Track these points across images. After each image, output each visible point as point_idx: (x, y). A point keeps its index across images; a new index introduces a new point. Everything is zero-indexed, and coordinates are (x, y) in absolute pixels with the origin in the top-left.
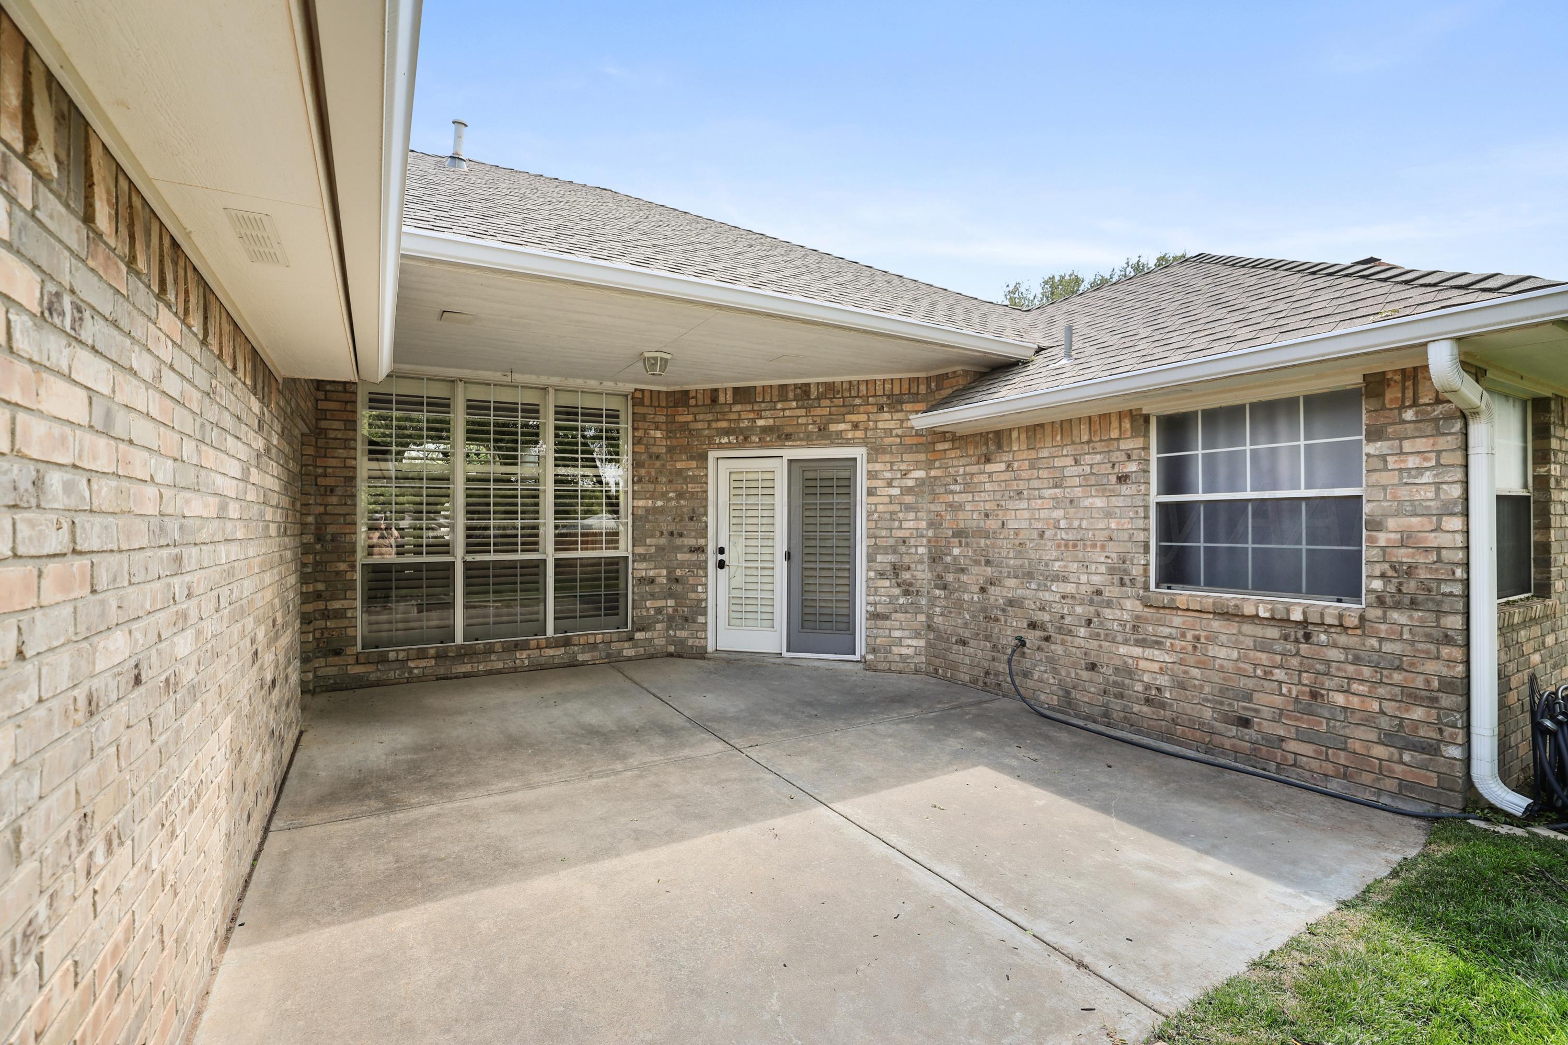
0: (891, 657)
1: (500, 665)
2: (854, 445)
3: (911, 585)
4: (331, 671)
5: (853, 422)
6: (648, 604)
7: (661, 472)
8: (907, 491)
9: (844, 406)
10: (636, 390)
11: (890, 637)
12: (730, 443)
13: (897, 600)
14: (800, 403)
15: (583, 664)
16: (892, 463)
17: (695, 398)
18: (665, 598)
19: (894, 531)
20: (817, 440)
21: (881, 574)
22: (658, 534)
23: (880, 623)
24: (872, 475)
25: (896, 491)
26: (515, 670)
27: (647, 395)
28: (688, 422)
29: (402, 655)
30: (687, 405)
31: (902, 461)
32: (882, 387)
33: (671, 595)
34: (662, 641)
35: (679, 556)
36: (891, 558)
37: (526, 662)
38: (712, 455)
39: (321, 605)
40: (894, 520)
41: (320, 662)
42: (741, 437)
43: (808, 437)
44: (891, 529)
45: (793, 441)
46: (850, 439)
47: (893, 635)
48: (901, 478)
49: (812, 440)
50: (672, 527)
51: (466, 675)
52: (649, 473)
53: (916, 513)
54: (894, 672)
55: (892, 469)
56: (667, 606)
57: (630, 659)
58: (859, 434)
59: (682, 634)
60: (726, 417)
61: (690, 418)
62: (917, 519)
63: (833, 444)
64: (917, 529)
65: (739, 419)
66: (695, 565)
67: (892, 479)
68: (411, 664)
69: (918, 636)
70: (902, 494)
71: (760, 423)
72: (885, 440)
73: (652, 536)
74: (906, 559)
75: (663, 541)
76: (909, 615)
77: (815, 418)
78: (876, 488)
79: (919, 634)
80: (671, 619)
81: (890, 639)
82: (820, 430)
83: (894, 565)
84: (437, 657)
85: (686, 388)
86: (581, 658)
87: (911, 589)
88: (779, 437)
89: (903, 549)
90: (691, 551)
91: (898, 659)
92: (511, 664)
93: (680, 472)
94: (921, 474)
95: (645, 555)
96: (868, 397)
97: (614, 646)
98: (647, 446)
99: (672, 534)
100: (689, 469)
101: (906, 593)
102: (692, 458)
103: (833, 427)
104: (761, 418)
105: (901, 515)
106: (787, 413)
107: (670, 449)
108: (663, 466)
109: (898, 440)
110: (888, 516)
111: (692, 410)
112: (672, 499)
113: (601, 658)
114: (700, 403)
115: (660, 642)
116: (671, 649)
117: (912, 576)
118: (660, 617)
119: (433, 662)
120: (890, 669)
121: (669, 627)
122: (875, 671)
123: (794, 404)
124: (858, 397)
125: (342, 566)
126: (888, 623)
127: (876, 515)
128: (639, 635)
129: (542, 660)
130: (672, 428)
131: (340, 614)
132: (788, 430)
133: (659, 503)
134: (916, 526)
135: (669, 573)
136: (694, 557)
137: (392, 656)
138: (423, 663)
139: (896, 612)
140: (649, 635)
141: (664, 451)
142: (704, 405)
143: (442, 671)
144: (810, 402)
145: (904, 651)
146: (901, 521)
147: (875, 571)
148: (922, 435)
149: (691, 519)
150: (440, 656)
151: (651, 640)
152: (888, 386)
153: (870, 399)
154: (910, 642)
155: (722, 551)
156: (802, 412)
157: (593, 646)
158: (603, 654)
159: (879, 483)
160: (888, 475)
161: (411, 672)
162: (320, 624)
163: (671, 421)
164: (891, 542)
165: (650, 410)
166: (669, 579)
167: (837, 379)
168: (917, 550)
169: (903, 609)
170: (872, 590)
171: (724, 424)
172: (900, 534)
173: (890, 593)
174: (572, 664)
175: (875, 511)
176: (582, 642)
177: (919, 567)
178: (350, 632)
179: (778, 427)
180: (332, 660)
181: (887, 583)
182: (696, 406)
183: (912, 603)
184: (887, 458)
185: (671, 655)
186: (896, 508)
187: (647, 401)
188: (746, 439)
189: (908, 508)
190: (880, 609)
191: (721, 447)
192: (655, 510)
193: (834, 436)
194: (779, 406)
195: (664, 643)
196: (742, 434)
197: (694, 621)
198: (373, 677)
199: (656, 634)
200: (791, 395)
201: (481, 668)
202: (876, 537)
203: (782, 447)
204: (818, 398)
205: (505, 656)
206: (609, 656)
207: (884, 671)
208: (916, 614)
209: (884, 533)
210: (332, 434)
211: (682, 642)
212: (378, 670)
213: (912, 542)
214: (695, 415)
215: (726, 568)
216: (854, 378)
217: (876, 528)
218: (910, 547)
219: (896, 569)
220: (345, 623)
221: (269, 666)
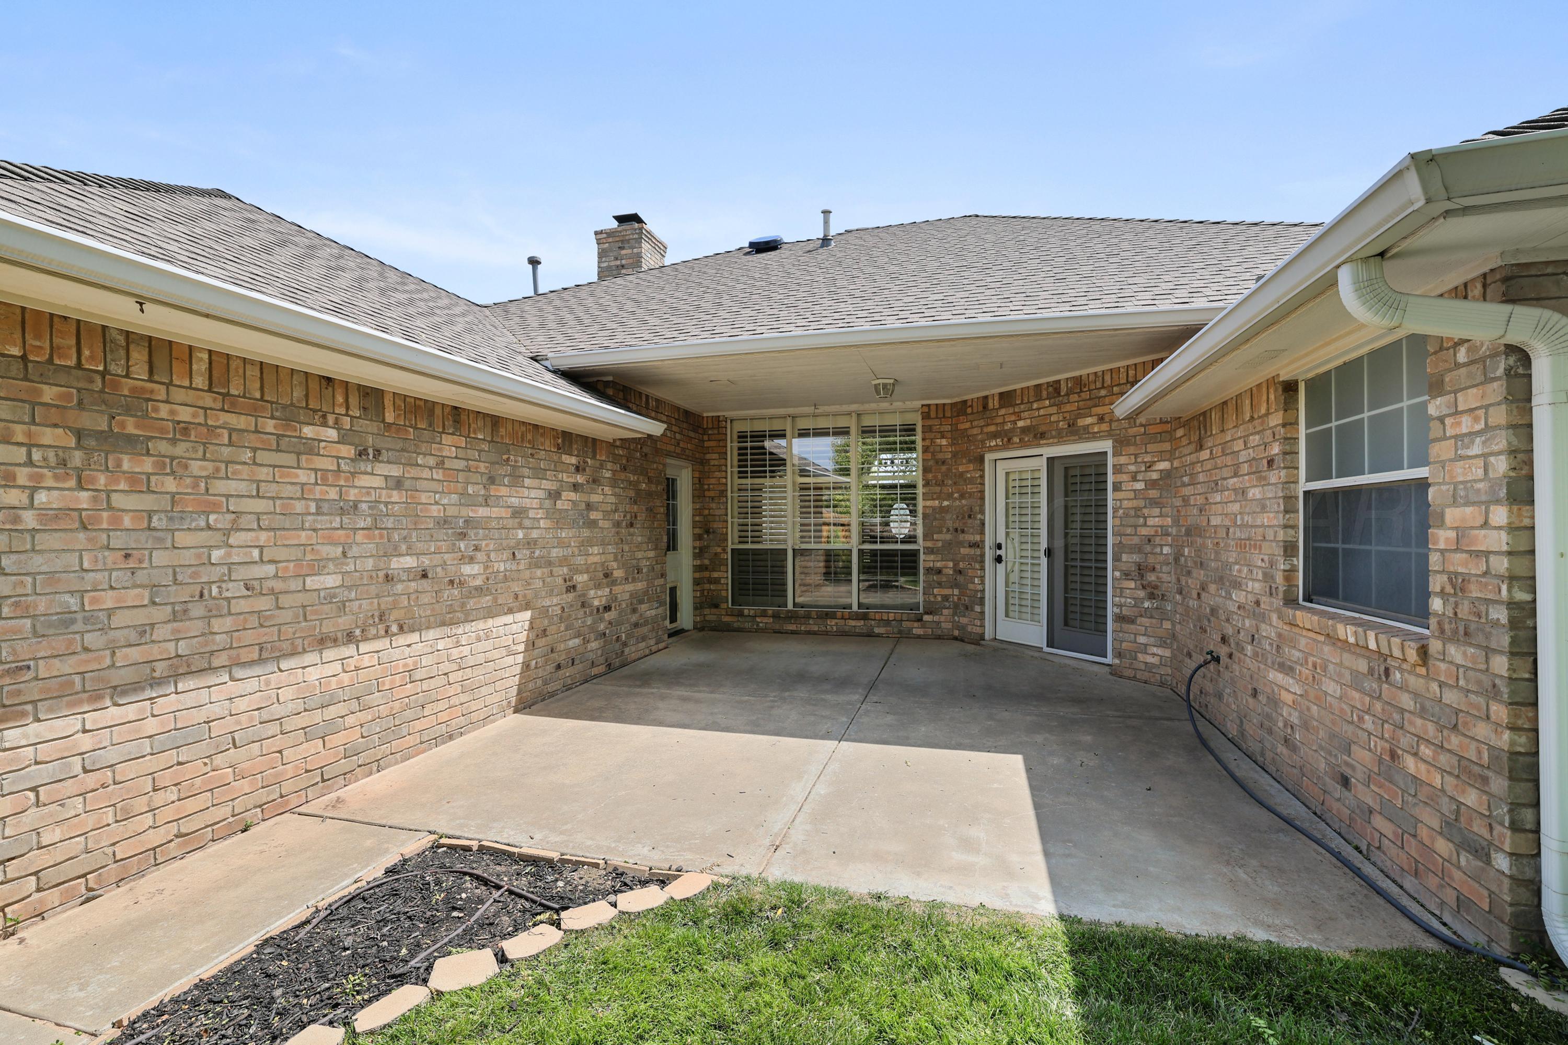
0: (1136, 665)
1: (816, 628)
2: (1101, 438)
3: (1156, 587)
4: (713, 618)
5: (1098, 415)
6: (936, 591)
7: (947, 476)
8: (1152, 484)
9: (1090, 399)
10: (923, 406)
11: (1135, 642)
12: (997, 445)
13: (1143, 603)
14: (1052, 400)
15: (878, 635)
16: (1136, 456)
17: (971, 406)
18: (951, 587)
19: (1139, 529)
20: (1067, 436)
21: (1126, 575)
22: (945, 530)
23: (1126, 626)
24: (1118, 469)
25: (1140, 486)
26: (827, 633)
27: (933, 408)
28: (966, 429)
29: (752, 613)
30: (966, 414)
31: (1146, 452)
32: (1125, 374)
33: (956, 585)
34: (949, 625)
35: (962, 550)
36: (1136, 558)
37: (835, 628)
38: (989, 457)
39: (706, 574)
40: (1139, 517)
41: (707, 611)
42: (1006, 439)
43: (1059, 434)
44: (1136, 527)
45: (1048, 439)
46: (1096, 433)
47: (1138, 641)
48: (1146, 471)
49: (1062, 437)
50: (957, 525)
51: (793, 632)
52: (935, 477)
53: (1161, 508)
54: (1139, 681)
55: (1136, 462)
56: (953, 595)
57: (919, 637)
58: (1105, 427)
59: (964, 620)
60: (994, 422)
61: (968, 425)
62: (1161, 516)
63: (1081, 439)
64: (1161, 527)
65: (1004, 423)
66: (973, 558)
67: (1136, 473)
68: (758, 620)
69: (1163, 644)
70: (1146, 489)
71: (1020, 424)
72: (1129, 430)
73: (940, 532)
74: (1151, 560)
75: (948, 537)
76: (1154, 621)
77: (1065, 415)
78: (1120, 483)
79: (1165, 642)
80: (956, 606)
81: (1135, 645)
82: (1069, 426)
83: (1139, 566)
84: (773, 616)
85: (965, 398)
86: (877, 630)
87: (1156, 592)
88: (1035, 436)
89: (1148, 548)
90: (970, 546)
91: (1143, 668)
92: (824, 629)
93: (961, 475)
94: (1164, 465)
95: (933, 549)
96: (1112, 387)
97: (905, 624)
98: (933, 454)
99: (956, 530)
100: (967, 472)
101: (1152, 596)
102: (970, 461)
103: (1081, 422)
104: (1020, 419)
105: (1146, 512)
106: (1042, 412)
107: (955, 455)
108: (949, 470)
109: (1143, 430)
110: (1132, 513)
111: (970, 417)
112: (956, 499)
113: (893, 633)
114: (975, 411)
115: (946, 626)
116: (956, 633)
117: (1158, 578)
118: (947, 604)
119: (771, 620)
120: (1135, 677)
121: (954, 614)
122: (1121, 677)
123: (1047, 402)
124: (1103, 387)
125: (719, 550)
126: (1132, 627)
127: (1121, 511)
128: (926, 618)
129: (847, 628)
130: (958, 436)
131: (717, 581)
132: (1042, 429)
133: (946, 503)
134: (1160, 523)
135: (955, 565)
136: (972, 551)
137: (746, 612)
138: (766, 620)
139: (1141, 616)
140: (936, 618)
141: (950, 456)
142: (978, 412)
143: (777, 627)
144: (1061, 398)
145: (1150, 659)
146: (1145, 518)
147: (1121, 571)
148: (1167, 422)
149: (970, 516)
150: (776, 616)
151: (939, 623)
152: (1131, 373)
153: (1115, 389)
154: (1155, 650)
155: (999, 547)
156: (1054, 410)
157: (888, 622)
158: (896, 630)
159: (1124, 477)
160: (1132, 468)
161: (758, 625)
162: (707, 586)
163: (955, 429)
164: (1136, 540)
165: (937, 422)
166: (955, 571)
167: (1083, 372)
168: (1162, 549)
169: (1146, 613)
170: (1118, 590)
171: (992, 428)
172: (1144, 531)
173: (1135, 596)
174: (870, 635)
175: (1120, 507)
176: (877, 617)
177: (1165, 569)
178: (724, 593)
179: (1034, 426)
180: (714, 610)
181: (1132, 585)
182: (972, 413)
183: (1157, 608)
184: (1132, 450)
185: (956, 639)
186: (1141, 503)
187: (933, 414)
188: (1009, 440)
189: (1154, 503)
190: (1125, 611)
191: (992, 449)
192: (943, 510)
193: (1082, 432)
194: (1035, 406)
195: (950, 627)
196: (1006, 435)
197: (972, 610)
198: (736, 625)
199: (942, 619)
200: (1044, 394)
201: (803, 628)
202: (1120, 535)
203: (1039, 445)
204: (1067, 394)
205: (820, 621)
206: (900, 632)
207: (1129, 678)
208: (1162, 620)
209: (1129, 531)
210: (712, 463)
211: (962, 628)
212: (738, 621)
213: (1158, 540)
214: (971, 421)
215: (1003, 563)
216: (1099, 369)
217: (1121, 525)
218: (1155, 546)
219: (1141, 570)
220: (720, 587)
221: (598, 597)
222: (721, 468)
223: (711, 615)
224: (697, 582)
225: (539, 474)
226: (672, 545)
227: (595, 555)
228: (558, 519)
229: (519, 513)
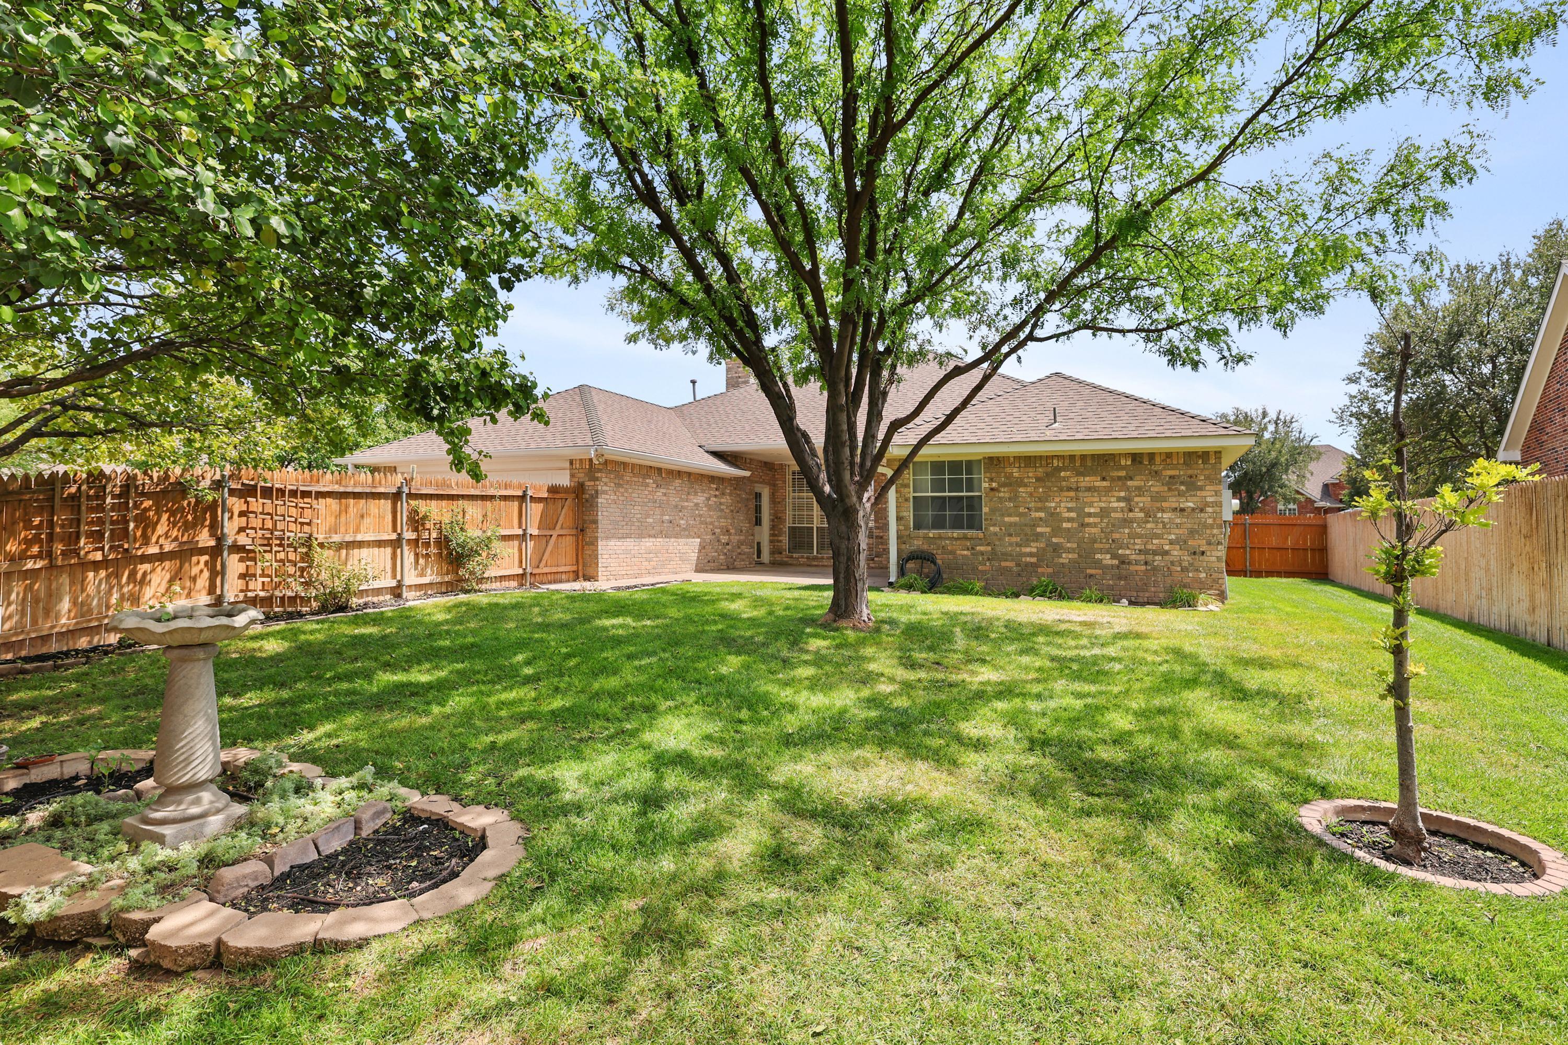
4: (779, 559)
29: (797, 557)
39: (776, 538)
41: (776, 556)
68: (800, 560)
125: (782, 526)
131: (781, 541)
137: (794, 556)
162: (776, 544)
178: (784, 547)
180: (780, 555)
210: (779, 485)
212: (790, 561)
220: (782, 544)
221: (724, 539)
222: (784, 488)
223: (778, 557)
224: (771, 541)
225: (703, 491)
226: (758, 522)
227: (723, 522)
228: (709, 508)
229: (697, 505)
